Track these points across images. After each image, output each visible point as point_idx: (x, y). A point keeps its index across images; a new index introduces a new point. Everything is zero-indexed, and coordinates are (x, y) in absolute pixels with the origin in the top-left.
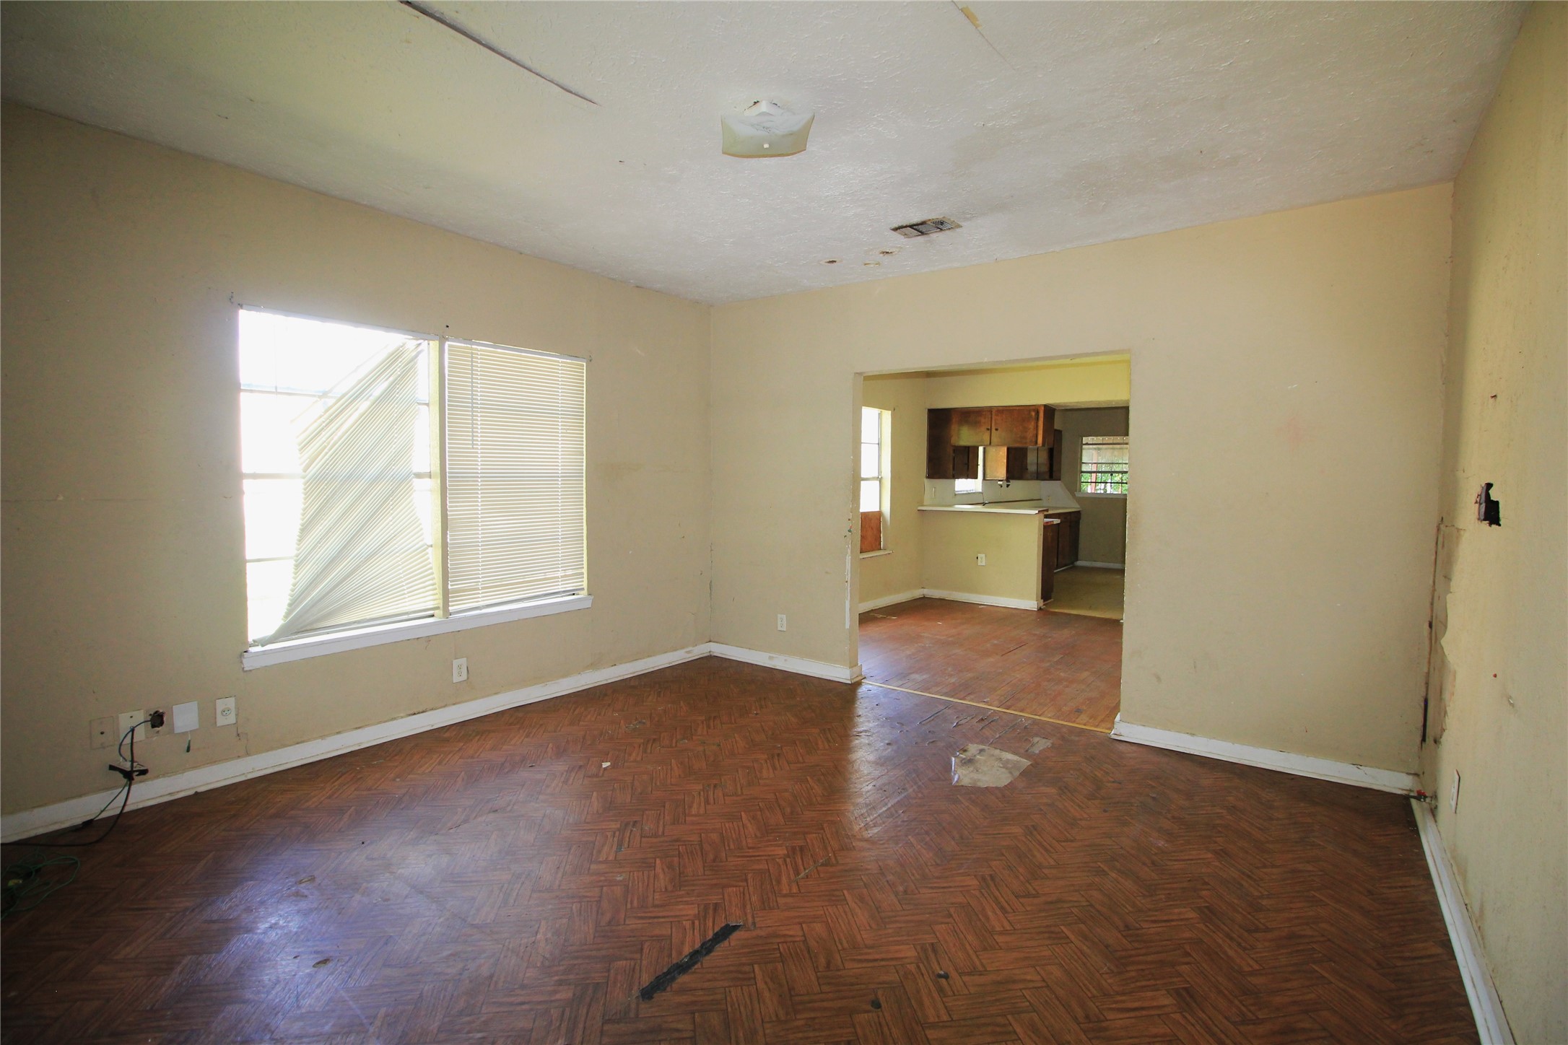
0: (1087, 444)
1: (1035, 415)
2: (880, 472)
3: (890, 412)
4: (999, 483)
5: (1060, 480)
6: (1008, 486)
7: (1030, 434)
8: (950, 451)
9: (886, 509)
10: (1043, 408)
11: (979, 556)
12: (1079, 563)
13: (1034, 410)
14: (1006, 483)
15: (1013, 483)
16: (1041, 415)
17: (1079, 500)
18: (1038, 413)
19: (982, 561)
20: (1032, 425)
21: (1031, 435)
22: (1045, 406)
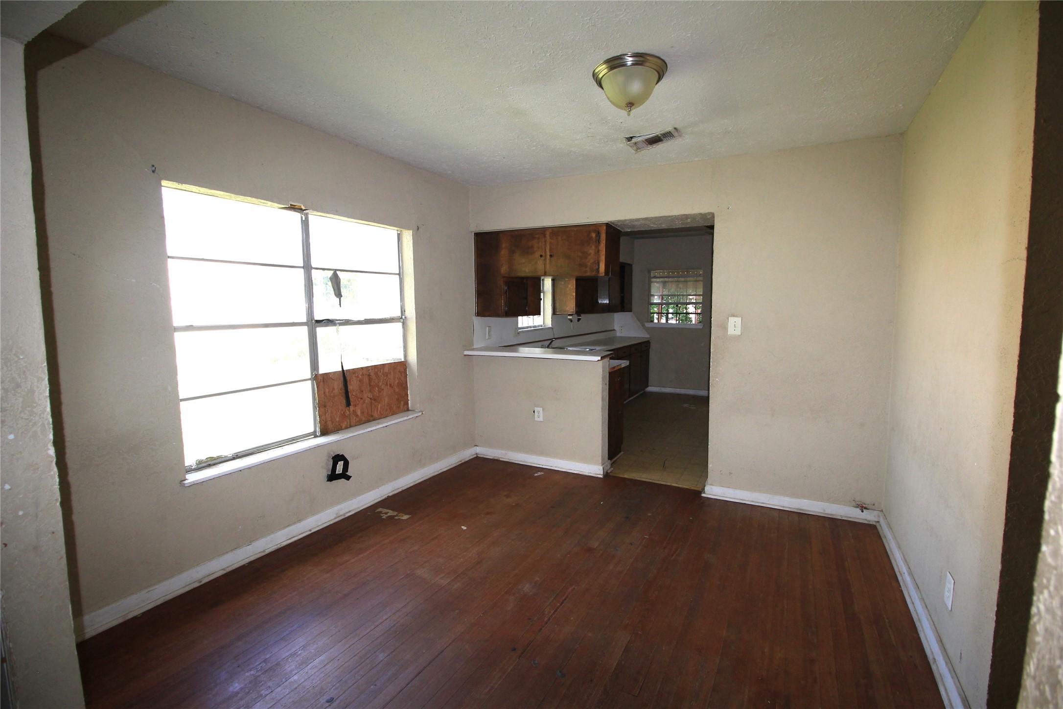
0: (655, 277)
1: (596, 236)
2: (403, 311)
3: (411, 231)
4: (569, 317)
5: (631, 311)
6: (579, 320)
7: (591, 259)
8: (501, 283)
9: (413, 357)
10: (605, 228)
11: (536, 409)
12: (650, 389)
13: (595, 231)
14: (576, 317)
15: (583, 317)
16: (603, 236)
17: (648, 330)
18: (598, 234)
19: (540, 416)
20: (592, 251)
21: (592, 261)
22: (608, 226)
